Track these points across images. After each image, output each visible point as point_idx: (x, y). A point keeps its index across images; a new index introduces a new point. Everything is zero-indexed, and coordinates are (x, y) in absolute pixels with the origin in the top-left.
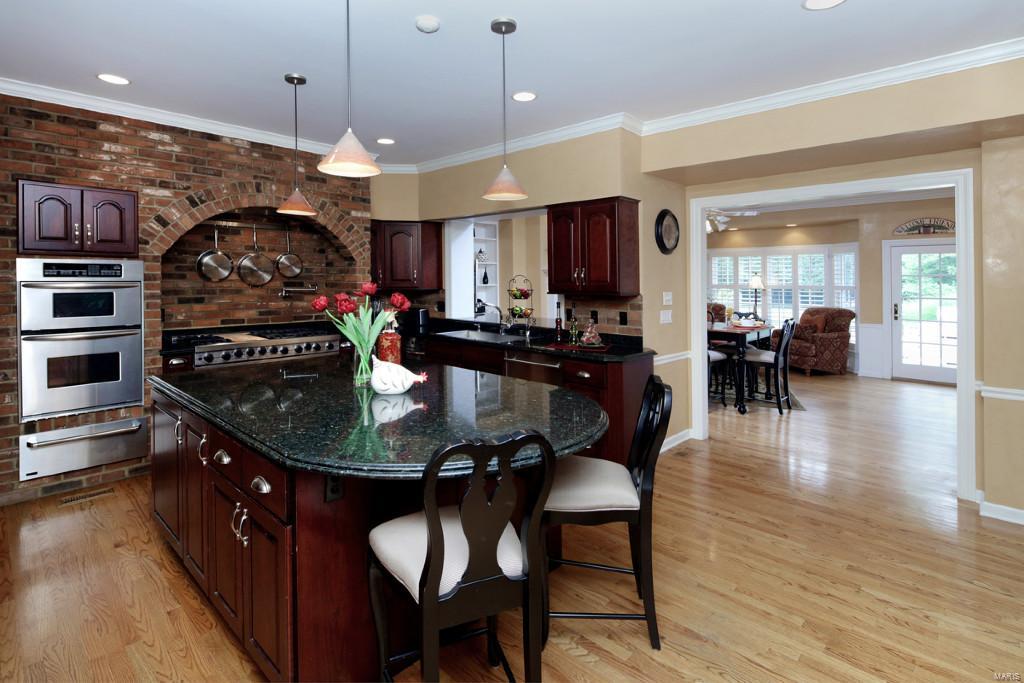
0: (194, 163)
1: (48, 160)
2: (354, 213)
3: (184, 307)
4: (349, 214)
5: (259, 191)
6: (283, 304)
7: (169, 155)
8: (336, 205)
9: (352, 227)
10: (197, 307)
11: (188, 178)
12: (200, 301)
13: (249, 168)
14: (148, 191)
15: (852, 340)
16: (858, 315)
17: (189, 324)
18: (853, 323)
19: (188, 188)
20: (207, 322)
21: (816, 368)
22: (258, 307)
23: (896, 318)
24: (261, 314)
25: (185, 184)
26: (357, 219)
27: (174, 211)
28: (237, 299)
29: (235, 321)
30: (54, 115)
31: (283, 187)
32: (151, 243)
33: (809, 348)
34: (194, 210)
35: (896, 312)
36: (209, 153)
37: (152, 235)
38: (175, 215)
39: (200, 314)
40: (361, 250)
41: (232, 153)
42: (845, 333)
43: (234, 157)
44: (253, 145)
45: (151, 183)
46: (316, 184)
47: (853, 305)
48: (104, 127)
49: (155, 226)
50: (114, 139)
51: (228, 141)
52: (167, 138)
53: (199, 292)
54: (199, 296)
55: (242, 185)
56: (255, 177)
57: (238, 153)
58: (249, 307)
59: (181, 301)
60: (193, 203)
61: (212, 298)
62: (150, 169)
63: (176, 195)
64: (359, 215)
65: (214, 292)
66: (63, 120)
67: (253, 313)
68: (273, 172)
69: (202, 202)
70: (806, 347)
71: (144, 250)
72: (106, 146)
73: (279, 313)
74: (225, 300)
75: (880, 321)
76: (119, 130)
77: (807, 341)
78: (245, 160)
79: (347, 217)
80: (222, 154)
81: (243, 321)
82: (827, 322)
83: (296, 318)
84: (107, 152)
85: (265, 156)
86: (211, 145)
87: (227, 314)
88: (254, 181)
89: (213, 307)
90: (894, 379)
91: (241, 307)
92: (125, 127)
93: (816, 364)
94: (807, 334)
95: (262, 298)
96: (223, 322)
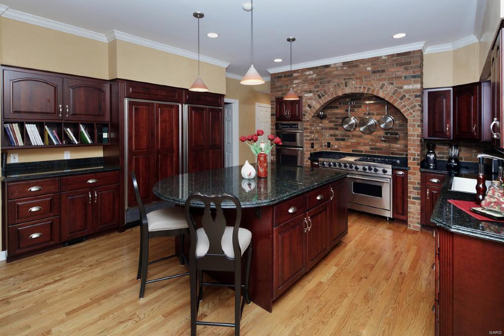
0: (320, 80)
1: (282, 90)
2: (406, 87)
3: (337, 142)
4: (401, 88)
5: (346, 86)
6: (384, 145)
7: (312, 79)
8: (392, 84)
9: (404, 96)
10: (342, 143)
11: (318, 87)
12: (343, 140)
13: (342, 75)
14: (306, 95)
17: (338, 150)
19: (318, 91)
20: (346, 150)
22: (369, 145)
24: (371, 149)
25: (317, 90)
26: (408, 91)
27: (313, 101)
28: (360, 140)
29: (358, 151)
30: (283, 75)
31: (359, 81)
32: (306, 115)
34: (320, 100)
36: (325, 74)
37: (306, 112)
38: (314, 103)
39: (343, 146)
40: (412, 111)
41: (334, 71)
43: (335, 73)
44: (344, 63)
45: (307, 92)
46: (378, 74)
48: (295, 75)
49: (308, 108)
50: (296, 78)
51: (333, 65)
52: (311, 72)
53: (343, 136)
54: (343, 138)
55: (339, 85)
56: (345, 79)
57: (337, 70)
58: (365, 145)
59: (336, 140)
60: (320, 97)
61: (348, 139)
62: (306, 87)
63: (314, 95)
64: (410, 87)
65: (349, 136)
66: (285, 76)
67: (367, 148)
68: (353, 75)
69: (323, 96)
71: (304, 118)
72: (295, 82)
73: (382, 150)
74: (354, 140)
76: (298, 74)
78: (341, 72)
79: (401, 90)
80: (331, 72)
81: (362, 152)
83: (392, 154)
84: (295, 84)
85: (349, 67)
86: (327, 70)
87: (355, 147)
88: (344, 82)
89: (349, 144)
91: (362, 144)
92: (300, 73)
95: (372, 140)
96: (353, 151)
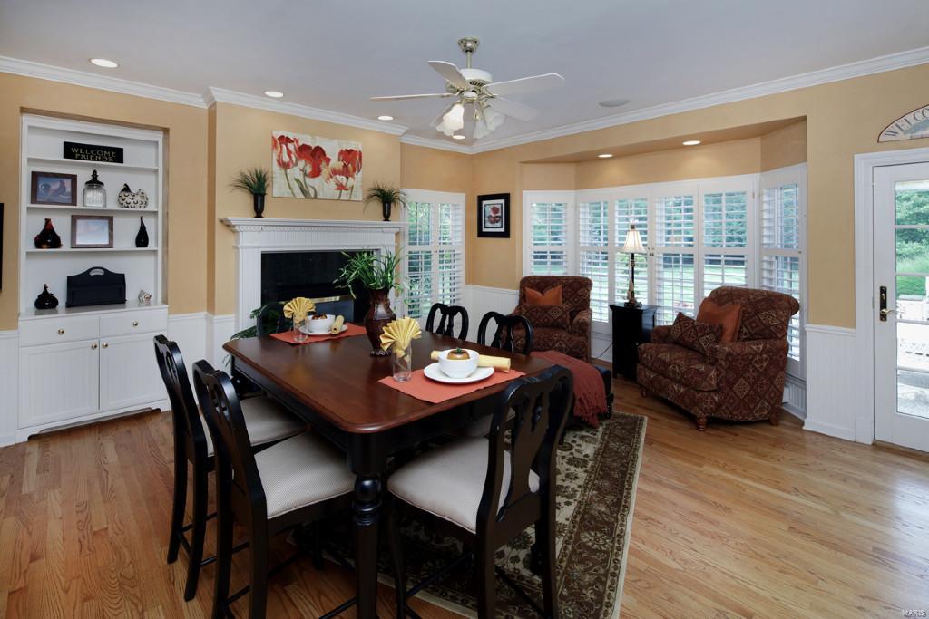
15: (795, 352)
16: (804, 306)
18: (795, 322)
21: (718, 415)
23: (883, 317)
33: (703, 375)
35: (883, 304)
42: (778, 343)
47: (796, 287)
70: (701, 373)
75: (851, 322)
77: (703, 357)
82: (744, 319)
90: (878, 446)
93: (719, 406)
94: (705, 342)
